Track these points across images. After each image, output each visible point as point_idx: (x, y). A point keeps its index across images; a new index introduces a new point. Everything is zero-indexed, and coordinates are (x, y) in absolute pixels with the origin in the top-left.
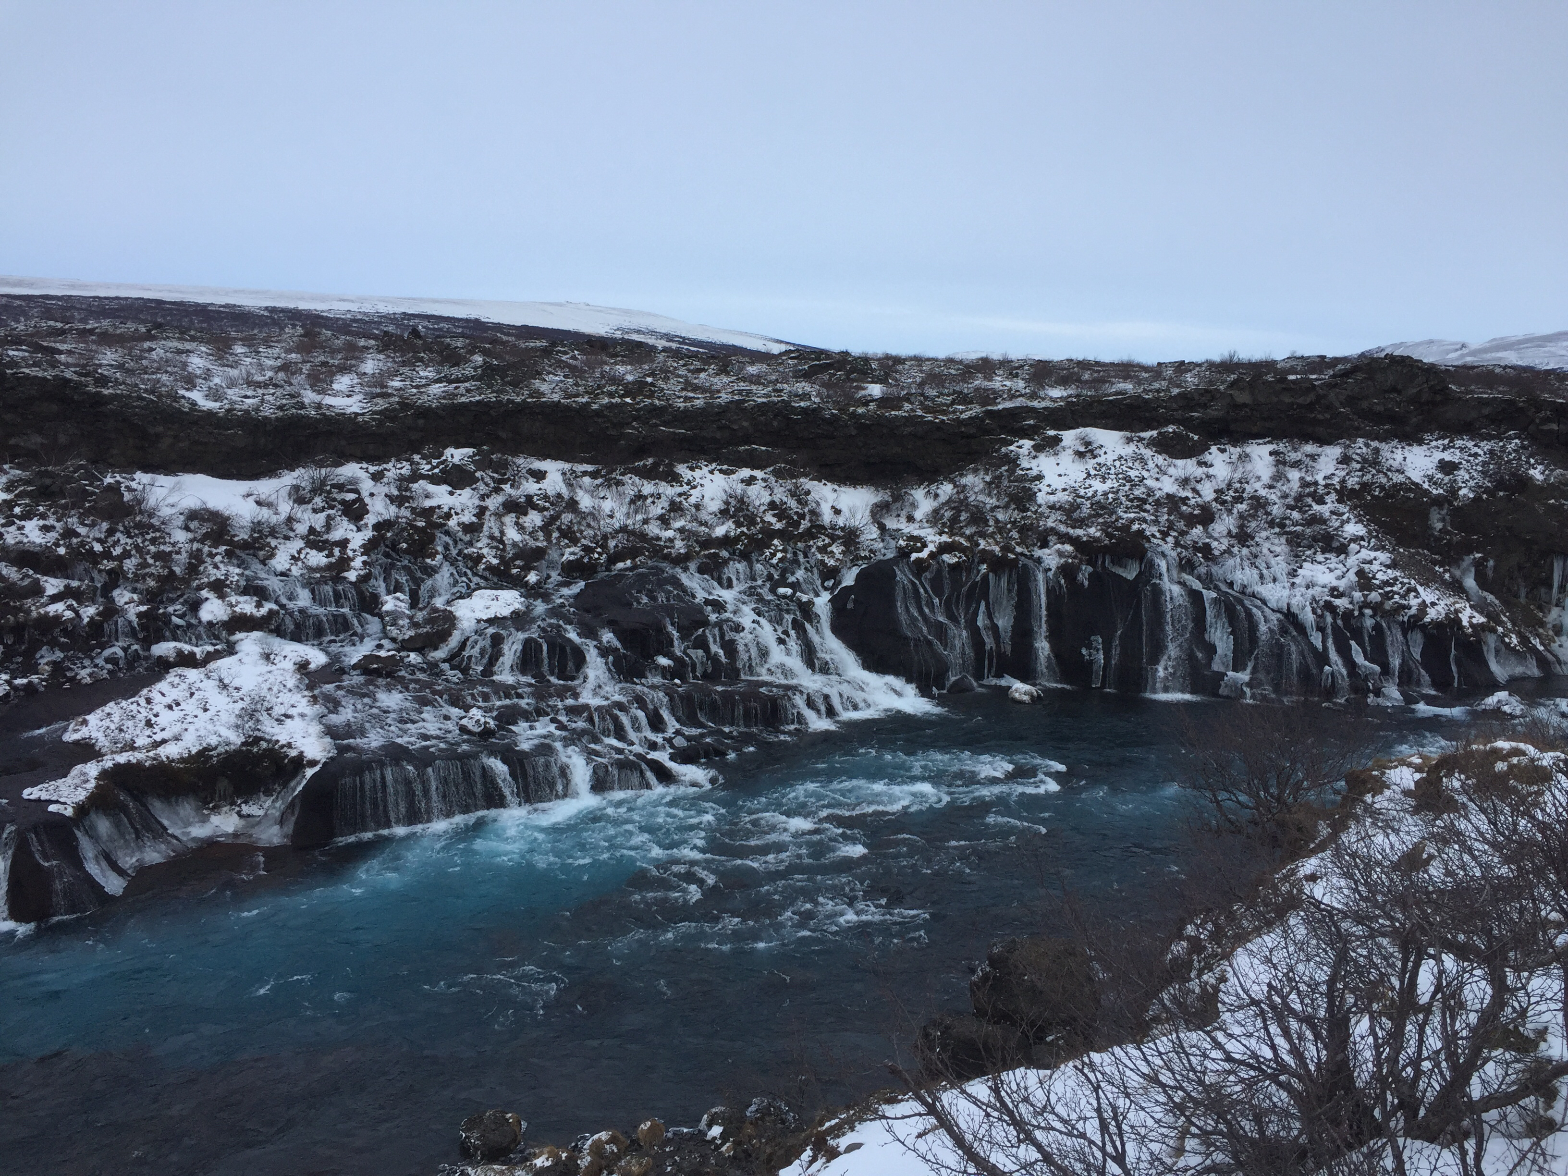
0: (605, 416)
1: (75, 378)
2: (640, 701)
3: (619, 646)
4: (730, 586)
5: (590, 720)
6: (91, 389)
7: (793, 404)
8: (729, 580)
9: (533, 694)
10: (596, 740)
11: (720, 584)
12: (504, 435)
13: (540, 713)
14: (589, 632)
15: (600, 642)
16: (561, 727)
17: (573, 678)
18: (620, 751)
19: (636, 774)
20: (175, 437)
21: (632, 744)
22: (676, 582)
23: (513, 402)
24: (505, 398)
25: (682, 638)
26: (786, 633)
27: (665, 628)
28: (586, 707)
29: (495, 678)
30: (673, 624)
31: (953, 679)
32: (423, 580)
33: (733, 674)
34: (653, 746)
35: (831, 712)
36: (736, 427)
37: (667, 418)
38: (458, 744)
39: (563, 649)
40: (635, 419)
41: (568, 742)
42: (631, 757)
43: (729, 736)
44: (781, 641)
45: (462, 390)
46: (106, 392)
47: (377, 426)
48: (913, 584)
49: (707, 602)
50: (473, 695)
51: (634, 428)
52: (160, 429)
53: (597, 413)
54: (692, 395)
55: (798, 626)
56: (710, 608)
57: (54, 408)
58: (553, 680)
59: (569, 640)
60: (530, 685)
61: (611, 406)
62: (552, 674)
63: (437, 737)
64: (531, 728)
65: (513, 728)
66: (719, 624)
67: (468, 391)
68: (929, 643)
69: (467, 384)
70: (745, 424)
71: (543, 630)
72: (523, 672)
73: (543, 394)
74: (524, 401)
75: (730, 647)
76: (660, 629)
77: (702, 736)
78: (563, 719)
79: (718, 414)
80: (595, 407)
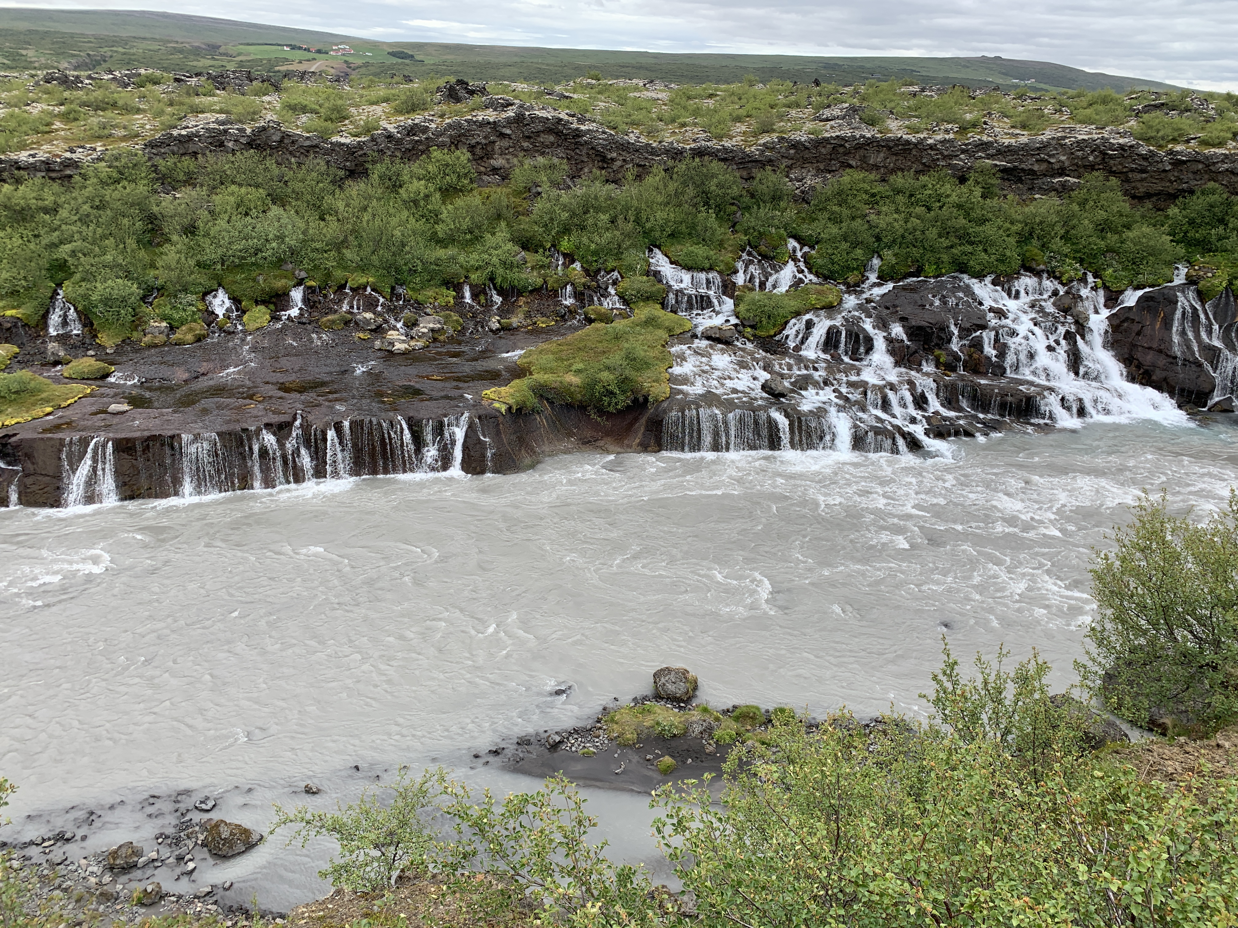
0: (938, 150)
1: (566, 118)
2: (911, 384)
3: (905, 337)
4: (1017, 296)
5: (865, 393)
6: (574, 126)
7: (1112, 141)
8: (1018, 293)
9: (826, 369)
10: (864, 409)
11: (1009, 295)
12: (853, 163)
13: (826, 383)
14: (883, 324)
15: (890, 334)
16: (840, 396)
17: (859, 360)
18: (881, 420)
19: (889, 441)
20: (624, 160)
21: (894, 416)
22: (968, 291)
23: (864, 137)
24: (857, 134)
25: (961, 338)
26: (1057, 342)
27: (948, 327)
28: (864, 384)
29: (801, 353)
30: (956, 325)
31: (1217, 399)
32: (771, 275)
33: (999, 370)
34: (913, 421)
35: (1082, 412)
36: (1052, 161)
37: (990, 152)
38: (756, 399)
39: (857, 336)
40: (963, 152)
41: (840, 409)
42: (889, 427)
43: (979, 421)
44: (1050, 348)
45: (828, 127)
46: (583, 128)
47: (760, 155)
48: (1195, 310)
49: (991, 310)
50: (780, 364)
51: (961, 160)
52: (614, 155)
53: (932, 147)
54: (1018, 131)
55: (1068, 336)
56: (992, 314)
57: (552, 138)
58: (846, 359)
59: (864, 330)
60: (826, 361)
61: (944, 142)
62: (847, 354)
63: (743, 392)
64: (817, 394)
65: (803, 392)
66: (996, 330)
67: (832, 127)
68: (1200, 365)
69: (832, 123)
70: (1063, 158)
71: (846, 320)
72: (824, 351)
73: (890, 131)
74: (873, 136)
75: (1002, 349)
76: (944, 328)
77: (958, 418)
78: (844, 390)
79: (1038, 149)
80: (930, 141)
